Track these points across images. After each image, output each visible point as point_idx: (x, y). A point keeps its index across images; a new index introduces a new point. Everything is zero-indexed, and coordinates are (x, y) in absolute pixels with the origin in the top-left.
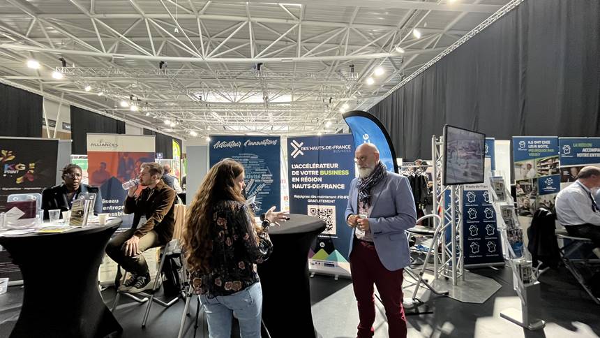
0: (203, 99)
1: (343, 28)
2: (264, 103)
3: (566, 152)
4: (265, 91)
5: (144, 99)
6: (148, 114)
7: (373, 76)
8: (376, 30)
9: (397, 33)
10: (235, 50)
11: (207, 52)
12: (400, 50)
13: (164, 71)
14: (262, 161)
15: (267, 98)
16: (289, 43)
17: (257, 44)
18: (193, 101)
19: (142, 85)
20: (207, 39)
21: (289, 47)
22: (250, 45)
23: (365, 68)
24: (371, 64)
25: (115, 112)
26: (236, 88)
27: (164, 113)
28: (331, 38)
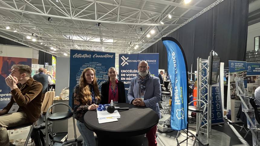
0: (71, 38)
1: (138, 11)
2: (100, 42)
3: (249, 69)
4: (101, 36)
5: (39, 36)
6: (41, 44)
7: (150, 34)
8: (153, 13)
9: (161, 16)
10: (87, 16)
11: (73, 15)
12: (162, 23)
13: (50, 22)
14: (104, 67)
15: (102, 40)
16: (113, 15)
17: (98, 14)
18: (65, 39)
19: (39, 29)
20: (73, 9)
21: (113, 17)
22: (95, 14)
23: (146, 30)
24: (149, 29)
25: (24, 41)
26: (87, 34)
27: (50, 44)
28: (133, 14)
